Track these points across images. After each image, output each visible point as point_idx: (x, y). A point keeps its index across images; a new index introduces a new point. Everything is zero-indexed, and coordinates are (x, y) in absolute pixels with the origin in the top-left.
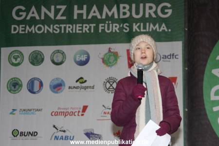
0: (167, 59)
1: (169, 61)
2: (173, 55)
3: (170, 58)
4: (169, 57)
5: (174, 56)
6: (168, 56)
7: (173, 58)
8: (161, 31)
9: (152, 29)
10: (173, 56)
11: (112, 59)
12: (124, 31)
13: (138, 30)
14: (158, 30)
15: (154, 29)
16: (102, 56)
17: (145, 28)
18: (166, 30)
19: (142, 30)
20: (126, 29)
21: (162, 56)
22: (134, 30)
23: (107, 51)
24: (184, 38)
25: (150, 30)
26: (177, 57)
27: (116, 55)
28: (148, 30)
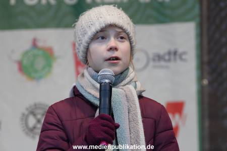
0: (163, 63)
1: (167, 67)
2: (175, 53)
3: (169, 60)
4: (167, 57)
5: (178, 56)
6: (165, 55)
7: (175, 59)
10: (174, 55)
11: (40, 63)
12: (68, 1)
16: (17, 56)
21: (151, 56)
23: (27, 46)
24: (198, 19)
26: (184, 57)
27: (49, 54)
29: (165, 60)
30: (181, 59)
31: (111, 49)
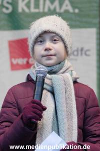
1: (76, 60)
2: (82, 50)
4: (75, 53)
5: (83, 52)
8: (62, 11)
9: (49, 8)
12: (4, 10)
13: (27, 10)
14: (58, 10)
15: (52, 7)
17: (37, 6)
18: (71, 10)
19: (33, 10)
20: (7, 8)
22: (20, 10)
24: (98, 26)
25: (46, 10)
26: (88, 53)
28: (41, 10)
29: (74, 55)
30: (86, 55)
31: (46, 50)
